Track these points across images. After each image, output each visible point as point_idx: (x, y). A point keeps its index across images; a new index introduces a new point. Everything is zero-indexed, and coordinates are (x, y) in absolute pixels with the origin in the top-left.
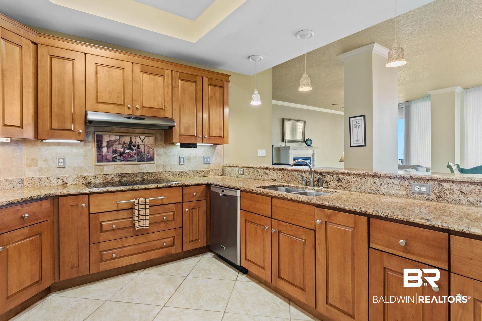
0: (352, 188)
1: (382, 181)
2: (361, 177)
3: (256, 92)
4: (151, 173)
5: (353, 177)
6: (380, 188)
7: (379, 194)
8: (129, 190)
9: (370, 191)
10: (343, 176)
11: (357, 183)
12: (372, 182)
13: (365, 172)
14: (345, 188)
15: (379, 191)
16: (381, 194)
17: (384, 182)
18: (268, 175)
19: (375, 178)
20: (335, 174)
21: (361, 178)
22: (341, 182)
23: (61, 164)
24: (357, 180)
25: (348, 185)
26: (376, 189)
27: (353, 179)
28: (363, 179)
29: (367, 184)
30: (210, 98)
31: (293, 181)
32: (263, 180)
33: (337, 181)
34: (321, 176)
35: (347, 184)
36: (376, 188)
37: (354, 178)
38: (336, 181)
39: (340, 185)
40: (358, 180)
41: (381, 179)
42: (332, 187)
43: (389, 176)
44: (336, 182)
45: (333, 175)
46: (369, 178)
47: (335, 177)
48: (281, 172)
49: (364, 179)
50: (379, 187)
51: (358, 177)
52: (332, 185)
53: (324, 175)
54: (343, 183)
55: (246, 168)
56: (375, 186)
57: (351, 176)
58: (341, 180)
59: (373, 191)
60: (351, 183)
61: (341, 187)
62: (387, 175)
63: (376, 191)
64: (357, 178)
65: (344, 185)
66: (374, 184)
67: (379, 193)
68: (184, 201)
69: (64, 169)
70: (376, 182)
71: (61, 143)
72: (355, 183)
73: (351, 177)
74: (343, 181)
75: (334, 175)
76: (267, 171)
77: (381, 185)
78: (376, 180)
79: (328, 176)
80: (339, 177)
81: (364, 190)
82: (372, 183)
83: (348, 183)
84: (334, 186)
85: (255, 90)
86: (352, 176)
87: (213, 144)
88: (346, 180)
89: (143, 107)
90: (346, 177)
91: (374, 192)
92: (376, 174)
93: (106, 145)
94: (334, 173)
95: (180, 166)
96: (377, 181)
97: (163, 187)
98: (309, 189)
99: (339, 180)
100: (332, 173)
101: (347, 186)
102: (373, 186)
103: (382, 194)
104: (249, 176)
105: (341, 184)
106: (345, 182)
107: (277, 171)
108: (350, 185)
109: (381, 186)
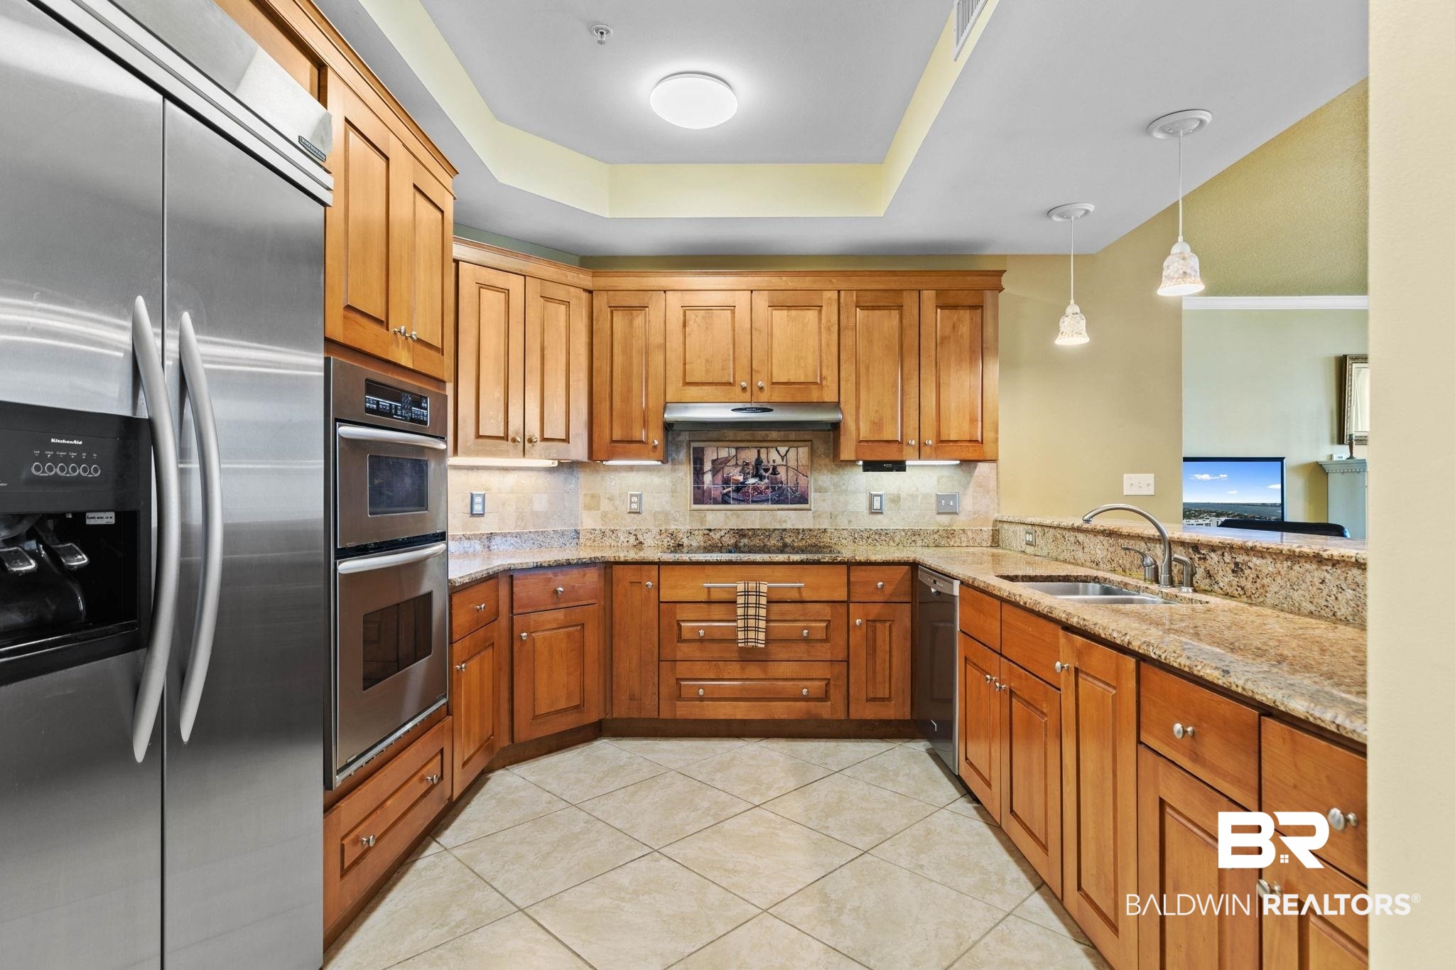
0: (1268, 595)
1: (1342, 578)
2: (1289, 563)
3: (1073, 308)
4: (801, 531)
5: (1269, 562)
6: (1336, 598)
7: (1334, 618)
8: (730, 563)
9: (1313, 608)
10: (1246, 558)
11: (1278, 579)
12: (1315, 579)
13: (1297, 545)
14: (1251, 596)
15: (1336, 609)
16: (1341, 620)
17: (1346, 578)
18: (1083, 548)
19: (1325, 568)
20: (1227, 549)
21: (1288, 567)
22: (1242, 575)
23: (635, 506)
24: (1279, 572)
25: (1258, 587)
26: (1325, 603)
27: (1270, 569)
28: (1294, 568)
29: (1304, 586)
30: (942, 343)
31: (1135, 570)
32: (1074, 561)
33: (1233, 571)
34: (1197, 555)
35: (1255, 582)
36: (1327, 601)
37: (1273, 565)
38: (1230, 572)
39: (1239, 584)
40: (1282, 572)
41: (1339, 571)
42: (1221, 589)
43: (1353, 560)
44: (1230, 576)
45: (1223, 555)
46: (1307, 566)
47: (1228, 561)
48: (1111, 541)
49: (1296, 567)
50: (1333, 597)
51: (1282, 563)
52: (1221, 585)
53: (1203, 552)
54: (1246, 578)
55: (1040, 528)
56: (1325, 592)
57: (1266, 558)
58: (1242, 570)
59: (1319, 609)
60: (1265, 581)
61: (1242, 593)
62: (1348, 557)
63: (1327, 610)
64: (1278, 565)
65: (1248, 585)
66: (1322, 586)
67: (1334, 615)
68: (852, 599)
69: (640, 516)
70: (1327, 581)
71: (634, 466)
72: (1274, 580)
73: (1264, 561)
74: (1247, 572)
75: (1226, 554)
76: (1081, 537)
77: (1340, 590)
78: (1326, 573)
79: (1213, 555)
80: (1237, 560)
81: (1297, 604)
82: (1317, 581)
83: (1258, 580)
84: (1226, 588)
85: (1070, 304)
86: (1268, 556)
87: (958, 462)
88: (1253, 571)
89: (773, 383)
90: (1255, 559)
91: (1323, 612)
92: (1321, 552)
93: (710, 468)
94: (1225, 548)
95: (872, 516)
96: (1328, 576)
97: (802, 563)
98: (1152, 593)
99: (1237, 569)
100: (1221, 548)
101: (1257, 589)
102: (1319, 591)
103: (1343, 618)
104: (1045, 552)
105: (1243, 582)
106: (1251, 576)
107: (1101, 538)
108: (1263, 586)
109: (1339, 594)
